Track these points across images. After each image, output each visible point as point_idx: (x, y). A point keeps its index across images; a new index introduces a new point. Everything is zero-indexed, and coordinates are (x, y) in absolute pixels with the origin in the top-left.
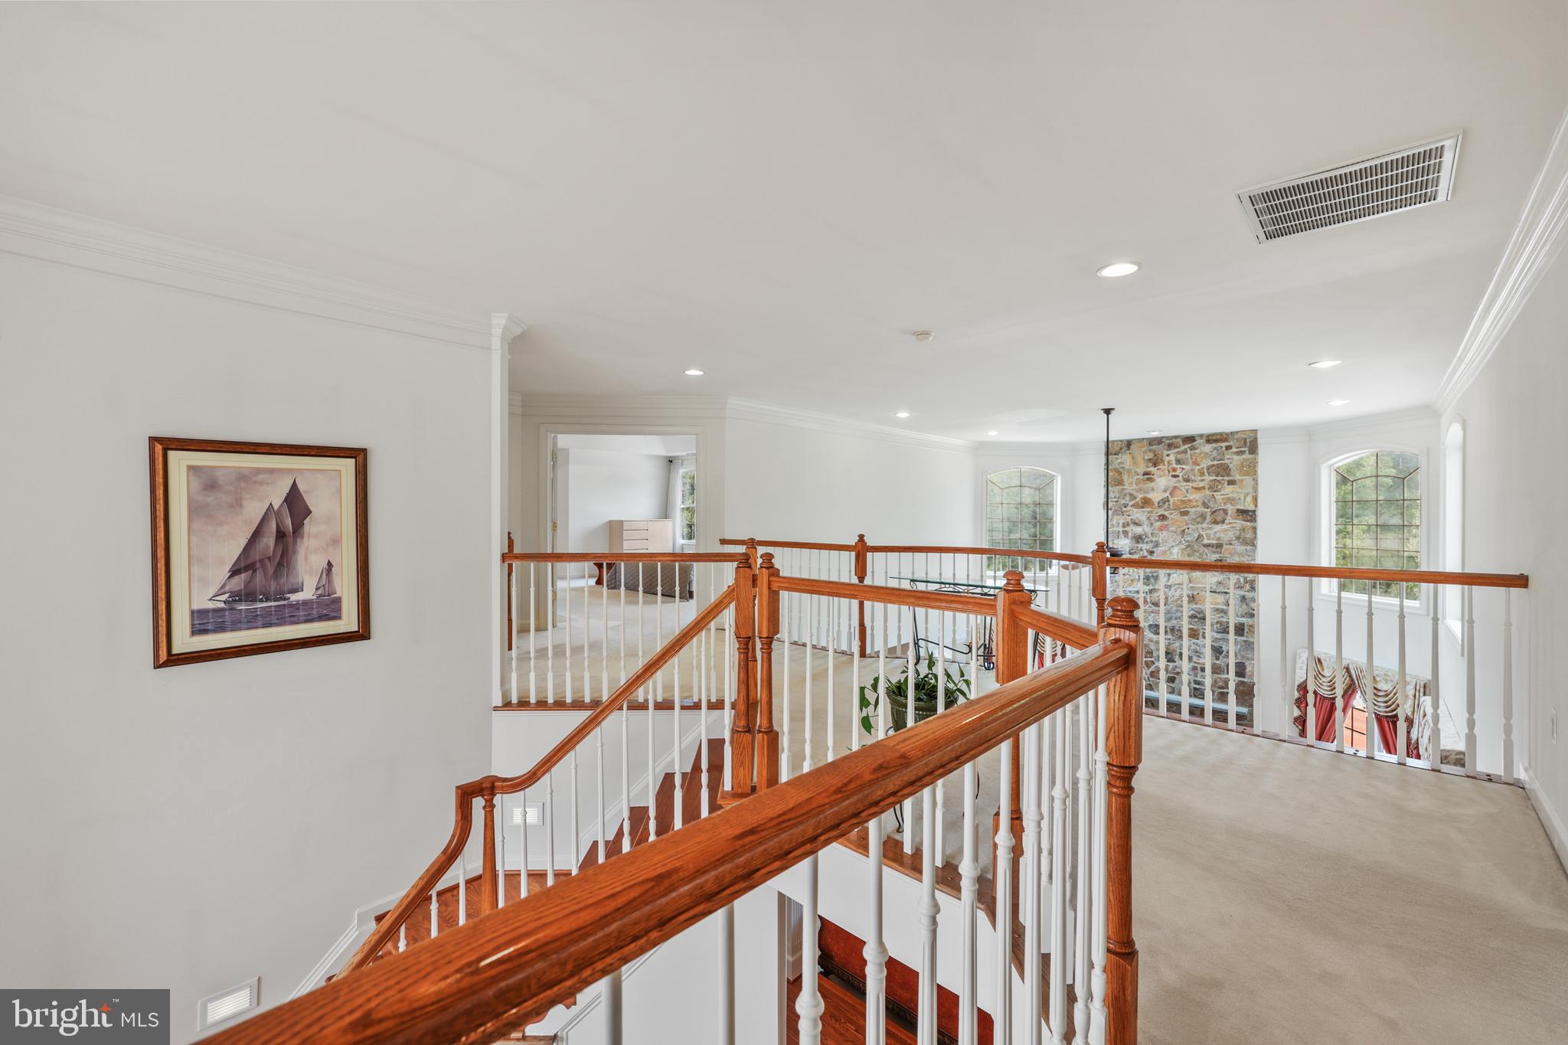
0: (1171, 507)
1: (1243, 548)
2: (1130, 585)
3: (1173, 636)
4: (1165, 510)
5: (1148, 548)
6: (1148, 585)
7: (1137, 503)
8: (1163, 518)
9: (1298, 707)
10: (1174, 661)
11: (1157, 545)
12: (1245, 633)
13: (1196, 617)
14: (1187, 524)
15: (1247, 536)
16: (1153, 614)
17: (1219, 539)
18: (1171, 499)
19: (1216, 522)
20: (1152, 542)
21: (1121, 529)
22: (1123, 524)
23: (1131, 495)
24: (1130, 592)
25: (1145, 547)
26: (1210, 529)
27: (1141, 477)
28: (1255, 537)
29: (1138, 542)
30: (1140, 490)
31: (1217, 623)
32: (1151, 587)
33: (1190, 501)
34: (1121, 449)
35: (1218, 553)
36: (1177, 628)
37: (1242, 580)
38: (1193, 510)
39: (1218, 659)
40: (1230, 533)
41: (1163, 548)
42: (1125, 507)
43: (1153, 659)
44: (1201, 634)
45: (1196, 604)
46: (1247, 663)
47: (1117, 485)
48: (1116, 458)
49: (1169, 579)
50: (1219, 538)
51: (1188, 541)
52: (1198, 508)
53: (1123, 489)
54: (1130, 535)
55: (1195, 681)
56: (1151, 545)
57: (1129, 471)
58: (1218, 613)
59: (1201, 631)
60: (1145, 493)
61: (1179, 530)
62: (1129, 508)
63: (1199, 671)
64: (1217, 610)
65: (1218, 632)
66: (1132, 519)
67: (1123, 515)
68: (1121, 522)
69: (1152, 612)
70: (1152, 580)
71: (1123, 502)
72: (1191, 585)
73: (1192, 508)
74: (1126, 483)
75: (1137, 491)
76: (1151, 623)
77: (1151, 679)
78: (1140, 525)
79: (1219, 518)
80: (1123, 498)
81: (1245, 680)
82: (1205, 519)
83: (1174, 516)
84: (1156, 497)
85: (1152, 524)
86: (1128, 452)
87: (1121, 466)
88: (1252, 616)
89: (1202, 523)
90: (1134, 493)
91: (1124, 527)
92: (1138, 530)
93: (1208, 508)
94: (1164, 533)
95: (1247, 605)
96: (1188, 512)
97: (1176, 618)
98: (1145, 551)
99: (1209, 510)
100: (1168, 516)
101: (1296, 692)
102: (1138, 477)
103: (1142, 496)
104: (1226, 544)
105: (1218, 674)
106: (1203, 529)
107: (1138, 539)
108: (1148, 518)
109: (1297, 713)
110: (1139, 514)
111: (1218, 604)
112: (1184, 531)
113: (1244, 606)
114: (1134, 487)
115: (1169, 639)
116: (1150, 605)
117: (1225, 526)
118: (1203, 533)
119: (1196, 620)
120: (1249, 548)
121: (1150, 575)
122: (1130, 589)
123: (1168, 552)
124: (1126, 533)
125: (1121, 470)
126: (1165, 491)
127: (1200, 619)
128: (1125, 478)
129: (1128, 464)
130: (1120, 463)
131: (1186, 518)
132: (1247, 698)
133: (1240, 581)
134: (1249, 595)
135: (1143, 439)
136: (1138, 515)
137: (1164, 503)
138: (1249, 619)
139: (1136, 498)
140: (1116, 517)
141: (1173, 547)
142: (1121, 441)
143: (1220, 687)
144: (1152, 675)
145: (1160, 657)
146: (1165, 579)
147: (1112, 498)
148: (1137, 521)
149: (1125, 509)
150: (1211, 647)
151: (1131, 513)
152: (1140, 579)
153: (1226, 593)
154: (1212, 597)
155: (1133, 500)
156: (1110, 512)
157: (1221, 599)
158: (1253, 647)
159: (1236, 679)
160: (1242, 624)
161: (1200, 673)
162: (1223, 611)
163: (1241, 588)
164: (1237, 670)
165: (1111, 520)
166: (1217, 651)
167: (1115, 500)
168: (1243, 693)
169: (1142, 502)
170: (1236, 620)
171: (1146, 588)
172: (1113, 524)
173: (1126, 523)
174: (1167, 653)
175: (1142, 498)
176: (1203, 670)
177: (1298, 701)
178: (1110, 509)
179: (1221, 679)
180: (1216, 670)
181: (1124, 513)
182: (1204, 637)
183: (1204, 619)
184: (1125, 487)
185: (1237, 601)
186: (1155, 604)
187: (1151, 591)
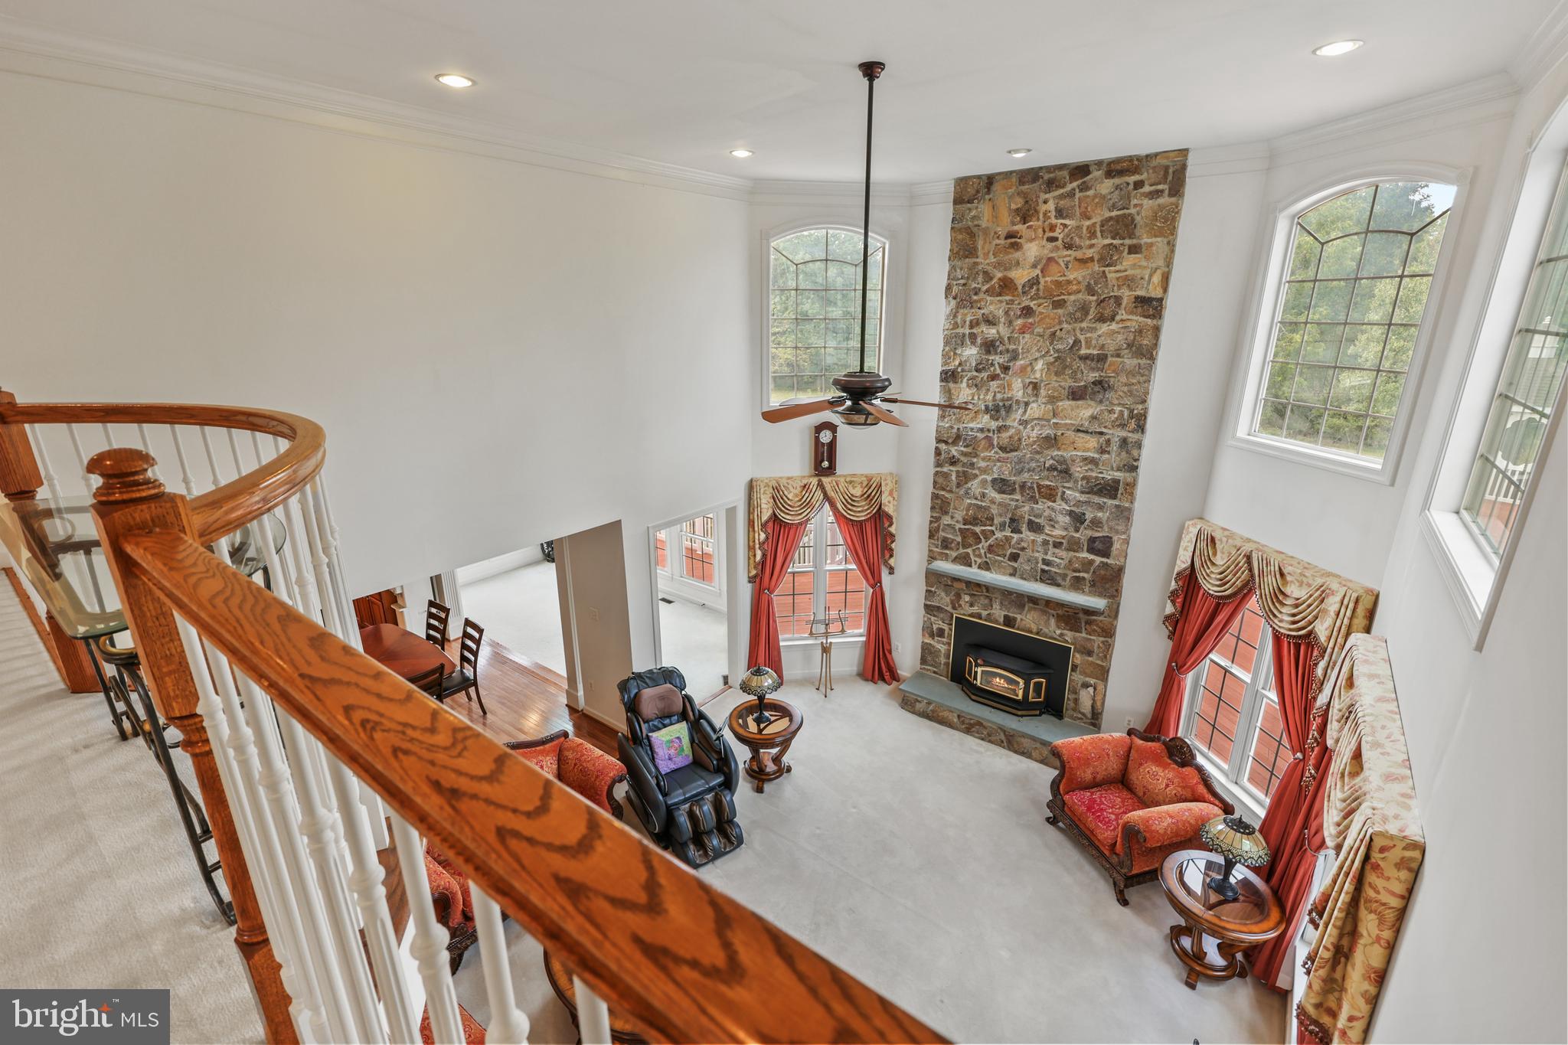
0: (1041, 293)
1: (1135, 361)
2: (972, 420)
3: (1023, 496)
4: (1032, 299)
5: (1001, 361)
6: (997, 420)
7: (993, 287)
8: (1027, 311)
9: (1173, 602)
10: (1019, 531)
11: (1015, 356)
12: (1119, 496)
13: (1055, 469)
14: (1060, 323)
15: (1145, 342)
16: (998, 464)
17: (1102, 347)
18: (1042, 281)
19: (1102, 319)
20: (1008, 351)
21: (967, 331)
22: (971, 322)
23: (986, 273)
24: (972, 429)
25: (998, 359)
26: (1093, 330)
27: (1002, 242)
28: (1156, 344)
29: (988, 352)
30: (999, 265)
31: (1083, 478)
32: (1000, 423)
33: (1069, 282)
34: (978, 192)
35: (1098, 369)
36: (1029, 484)
37: (1126, 413)
38: (1072, 298)
39: (1077, 531)
40: (1120, 337)
41: (1022, 362)
42: (976, 294)
43: (993, 528)
44: (1059, 494)
45: (1059, 449)
46: (1115, 538)
47: (967, 257)
48: (970, 209)
49: (1025, 411)
50: (1103, 345)
51: (1058, 351)
52: (1080, 296)
53: (976, 264)
54: (979, 341)
55: (1044, 560)
56: (1007, 357)
57: (986, 231)
58: (1086, 465)
59: (1061, 489)
60: (1006, 270)
61: (1048, 332)
62: (981, 295)
63: (1051, 547)
64: (1086, 459)
65: (1082, 492)
66: (983, 314)
67: (972, 307)
68: (968, 319)
69: (999, 461)
70: (1003, 413)
71: (974, 285)
72: (1055, 421)
73: (1069, 294)
74: (980, 253)
75: (995, 267)
76: (996, 476)
77: (988, 555)
78: (995, 324)
79: (1107, 312)
80: (975, 279)
81: (1109, 561)
82: (1087, 313)
83: (1042, 308)
84: (1021, 276)
85: (1011, 322)
86: (987, 197)
87: (976, 223)
88: (1133, 469)
89: (1082, 321)
90: (989, 268)
91: (971, 327)
92: (991, 332)
93: (1093, 295)
94: (1027, 336)
95: (1127, 453)
96: (1065, 301)
97: (1029, 470)
98: (997, 366)
99: (1095, 298)
100: (1034, 308)
101: (1173, 583)
102: (998, 242)
103: (999, 275)
104: (1112, 356)
105: (1074, 551)
106: (1082, 330)
107: (989, 346)
108: (1007, 313)
109: (1169, 609)
110: (994, 307)
111: (1088, 450)
112: (1054, 334)
113: (1124, 454)
114: (992, 259)
115: (1017, 501)
116: (996, 449)
117: (1114, 326)
118: (1082, 338)
119: (1055, 473)
120: (1143, 362)
121: (1001, 404)
122: (971, 425)
123: (1029, 369)
124: (973, 337)
125: (975, 230)
126: (1034, 266)
127: (1061, 472)
128: (980, 244)
129: (985, 219)
130: (974, 218)
131: (1060, 311)
132: (1107, 586)
133: (1123, 415)
134: (1133, 437)
135: (1011, 172)
136: (992, 308)
137: (1031, 288)
138: (1128, 474)
139: (991, 279)
140: (961, 311)
141: (1036, 359)
142: (979, 177)
143: (1075, 571)
144: (990, 549)
145: (1002, 526)
146: (1020, 411)
147: (959, 279)
148: (991, 318)
149: (975, 298)
150: (1071, 513)
151: (983, 304)
152: (987, 410)
153: (1101, 433)
154: (1082, 440)
155: (987, 282)
156: (953, 303)
157: (1093, 442)
158: (1124, 515)
159: (1098, 560)
160: (1117, 482)
161: (1052, 550)
162: (1093, 461)
163: (1123, 426)
164: (1101, 546)
165: (955, 316)
166: (1078, 519)
167: (962, 282)
168: (1104, 579)
169: (1000, 286)
170: (1109, 475)
171: (994, 425)
172: (956, 323)
173: (975, 321)
174: (1012, 520)
175: (1000, 279)
176: (1058, 545)
177: (1173, 595)
178: (955, 298)
179: (1077, 558)
180: (1074, 546)
181: (974, 305)
182: (1063, 499)
183: (1066, 472)
184: (978, 260)
185: (1114, 447)
186: (1003, 449)
187: (1000, 429)
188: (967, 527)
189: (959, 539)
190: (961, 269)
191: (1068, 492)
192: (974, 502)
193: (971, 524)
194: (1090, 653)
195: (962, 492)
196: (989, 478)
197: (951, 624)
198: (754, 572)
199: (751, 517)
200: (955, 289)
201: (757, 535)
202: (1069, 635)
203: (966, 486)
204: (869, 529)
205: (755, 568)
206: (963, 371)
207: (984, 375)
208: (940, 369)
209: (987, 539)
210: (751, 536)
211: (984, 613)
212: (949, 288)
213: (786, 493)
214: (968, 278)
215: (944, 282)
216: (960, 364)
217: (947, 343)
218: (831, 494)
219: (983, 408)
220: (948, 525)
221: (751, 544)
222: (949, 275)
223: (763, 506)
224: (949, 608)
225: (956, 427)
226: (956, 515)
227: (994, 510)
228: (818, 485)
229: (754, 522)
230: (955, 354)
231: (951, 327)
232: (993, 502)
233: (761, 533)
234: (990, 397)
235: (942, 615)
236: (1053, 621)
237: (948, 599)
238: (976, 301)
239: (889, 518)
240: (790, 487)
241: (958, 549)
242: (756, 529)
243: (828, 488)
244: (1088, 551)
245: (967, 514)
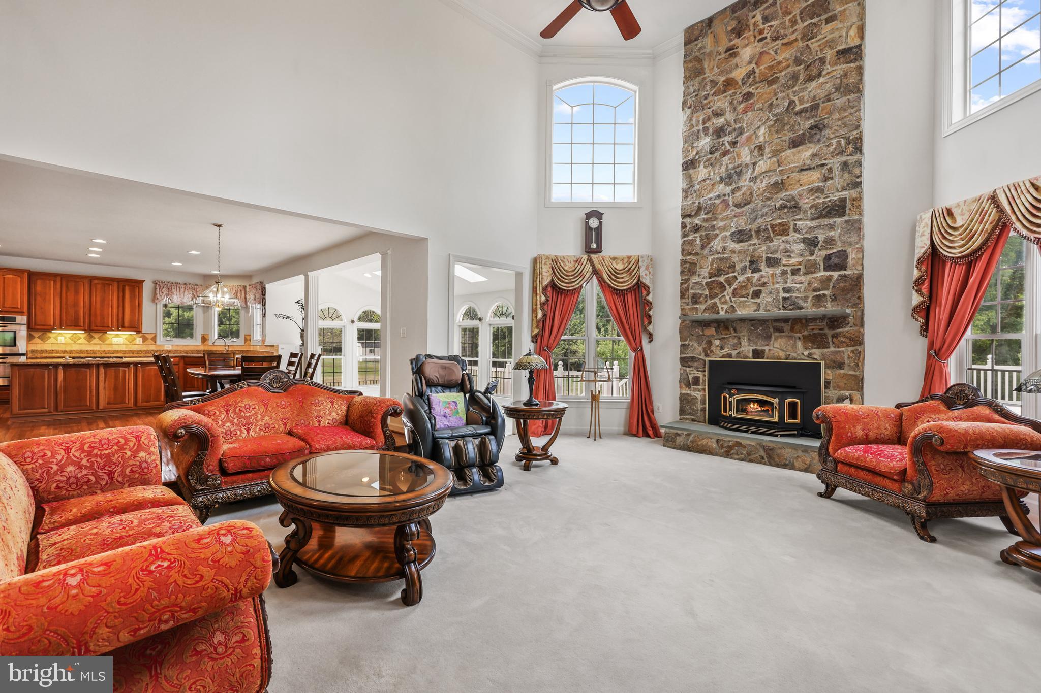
0: (758, 79)
1: (845, 99)
2: (710, 191)
3: (759, 239)
4: (750, 85)
5: (730, 139)
6: (731, 184)
7: (719, 89)
8: (749, 95)
9: (919, 292)
10: (760, 270)
11: (741, 132)
12: (847, 212)
13: (786, 207)
14: (775, 94)
15: (851, 81)
16: (735, 219)
17: (814, 98)
18: (757, 70)
19: (810, 79)
20: (735, 130)
22: (703, 120)
23: (712, 82)
24: (710, 199)
25: (728, 139)
26: (803, 90)
27: (723, 56)
28: (861, 79)
29: (719, 136)
30: (722, 73)
31: (811, 207)
32: (733, 186)
33: (779, 63)
34: (701, 31)
35: (813, 117)
36: (763, 227)
37: (843, 142)
38: (783, 73)
39: (812, 254)
40: (828, 85)
41: (747, 134)
42: (706, 98)
43: (736, 274)
44: (792, 227)
45: (787, 190)
46: (849, 250)
47: (697, 76)
48: (697, 45)
49: (754, 170)
50: (815, 97)
51: (776, 115)
52: (790, 69)
53: (704, 79)
54: (711, 131)
55: (784, 289)
56: (734, 135)
57: (710, 54)
58: (813, 195)
59: (792, 223)
60: (727, 73)
61: (767, 104)
62: (710, 98)
63: (789, 275)
64: (812, 190)
65: (812, 219)
66: (713, 111)
67: (703, 109)
68: (701, 119)
69: (735, 216)
70: (735, 177)
71: (704, 93)
72: (780, 168)
73: (781, 71)
74: (707, 70)
75: (719, 75)
76: (734, 230)
77: (733, 299)
78: (723, 115)
79: (814, 72)
80: (704, 89)
81: (847, 273)
82: (797, 79)
83: (762, 90)
84: (739, 74)
85: (735, 109)
86: (709, 32)
87: (702, 52)
88: (857, 185)
89: (793, 87)
90: (715, 78)
91: (704, 123)
92: (721, 121)
93: (800, 65)
94: (749, 114)
95: (849, 173)
96: (778, 78)
97: (762, 216)
98: (727, 144)
99: (802, 66)
100: (753, 92)
101: (915, 269)
102: (720, 57)
103: (723, 79)
104: (823, 102)
105: (812, 273)
106: (794, 93)
107: (719, 132)
108: (731, 103)
109: (916, 299)
110: (721, 103)
111: (813, 182)
112: (771, 104)
113: (846, 175)
114: (716, 70)
115: (755, 244)
116: (733, 208)
117: (822, 80)
118: (796, 99)
119: (786, 210)
120: (852, 97)
121: (733, 172)
122: (710, 196)
123: (754, 137)
124: (706, 130)
125: (701, 57)
126: (750, 63)
127: (791, 207)
128: (706, 64)
129: (709, 46)
130: (700, 49)
131: (775, 86)
132: (849, 296)
133: (840, 144)
134: (853, 159)
135: (726, 9)
136: (719, 104)
137: (749, 77)
138: (853, 191)
139: (717, 84)
140: (696, 115)
141: (759, 128)
142: (702, 22)
143: (814, 291)
144: (734, 294)
145: (744, 270)
146: (750, 171)
147: (691, 94)
148: (719, 111)
149: (705, 102)
150: (804, 241)
151: (711, 104)
152: (722, 180)
153: (823, 165)
154: (806, 177)
155: (714, 87)
156: (688, 111)
157: (816, 175)
158: (856, 227)
159: (835, 274)
160: (844, 200)
161: (790, 277)
162: (819, 190)
163: (842, 153)
164: (837, 262)
165: (691, 120)
166: (812, 243)
167: (694, 94)
168: (844, 291)
169: (724, 85)
170: (836, 196)
171: (728, 189)
172: (692, 125)
173: (706, 118)
174: (752, 262)
175: (724, 81)
176: (795, 272)
177: (918, 283)
178: (690, 108)
179: (815, 278)
180: (811, 268)
181: (705, 107)
182: (795, 230)
183: (795, 207)
184: (705, 76)
185: (836, 172)
186: (737, 206)
187: (733, 191)
188: (712, 279)
189: (707, 292)
190: (693, 86)
191: (799, 223)
192: (717, 256)
193: (716, 276)
194: (840, 366)
195: (706, 251)
196: (728, 233)
197: (705, 371)
198: (536, 331)
199: (535, 285)
200: (689, 101)
201: (538, 297)
202: (817, 353)
203: (709, 246)
204: (630, 298)
205: (537, 327)
206: (699, 158)
207: (717, 154)
208: (682, 162)
209: (730, 285)
210: (534, 301)
211: (734, 353)
212: (684, 103)
213: (562, 264)
214: (699, 90)
215: (681, 99)
216: (697, 153)
217: (685, 141)
218: (598, 266)
219: (718, 179)
220: (696, 283)
221: (534, 307)
222: (684, 93)
223: (544, 274)
224: (702, 357)
225: (697, 202)
226: (702, 273)
227: (735, 259)
228: (588, 259)
229: (536, 288)
230: (693, 147)
231: (688, 128)
232: (733, 252)
233: (542, 295)
234: (723, 169)
235: (696, 364)
236: (799, 344)
237: (700, 349)
238: (707, 104)
239: (647, 288)
240: (565, 261)
241: (706, 301)
242: (538, 292)
243: (596, 262)
244: (825, 270)
245: (711, 268)
